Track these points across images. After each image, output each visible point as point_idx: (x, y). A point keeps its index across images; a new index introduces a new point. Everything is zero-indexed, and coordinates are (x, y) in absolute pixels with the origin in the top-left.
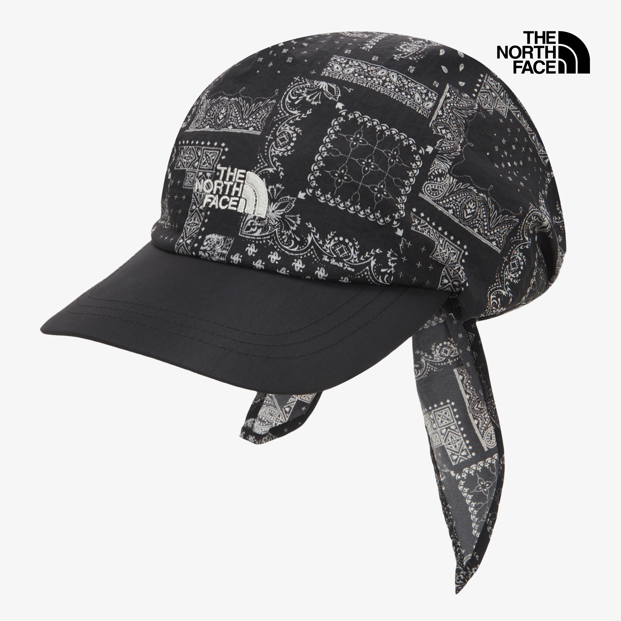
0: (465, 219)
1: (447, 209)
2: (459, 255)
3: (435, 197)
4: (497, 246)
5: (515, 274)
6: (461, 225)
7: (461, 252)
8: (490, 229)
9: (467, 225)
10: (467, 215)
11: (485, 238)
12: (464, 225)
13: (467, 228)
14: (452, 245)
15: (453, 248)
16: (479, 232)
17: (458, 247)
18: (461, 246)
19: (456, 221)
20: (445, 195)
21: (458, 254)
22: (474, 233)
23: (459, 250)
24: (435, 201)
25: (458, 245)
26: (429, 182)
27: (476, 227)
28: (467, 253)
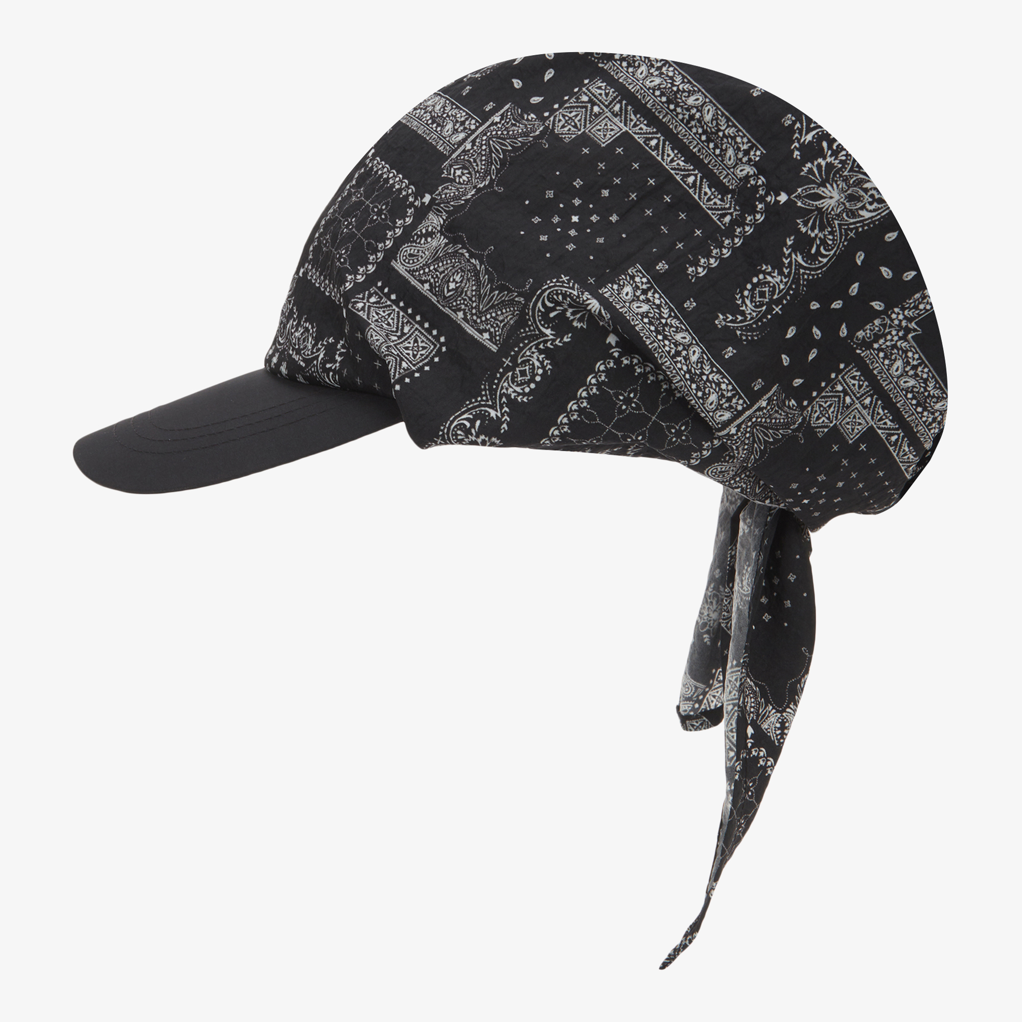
0: (445, 298)
1: (423, 282)
2: (432, 351)
3: (411, 266)
4: (490, 340)
5: (523, 387)
6: (440, 306)
7: (435, 346)
8: (480, 314)
9: (446, 306)
10: (449, 291)
11: (472, 326)
12: (442, 305)
13: (447, 311)
14: (425, 336)
15: (425, 340)
16: (465, 319)
17: (432, 339)
18: (437, 338)
19: (434, 299)
20: (426, 262)
21: (431, 348)
22: (457, 318)
23: (433, 344)
24: (409, 272)
25: (434, 337)
26: (409, 244)
27: (460, 310)
28: (444, 349)
